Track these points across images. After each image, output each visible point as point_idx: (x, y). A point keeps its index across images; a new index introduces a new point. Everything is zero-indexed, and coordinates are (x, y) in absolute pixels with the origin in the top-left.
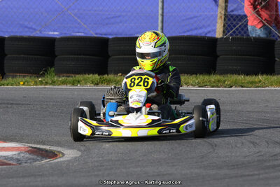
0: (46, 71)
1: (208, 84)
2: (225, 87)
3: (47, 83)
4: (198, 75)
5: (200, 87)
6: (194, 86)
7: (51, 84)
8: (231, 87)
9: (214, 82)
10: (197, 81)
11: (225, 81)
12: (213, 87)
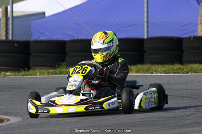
0: (60, 64)
1: (171, 71)
2: (184, 73)
3: (56, 73)
4: (165, 65)
5: (165, 73)
6: (161, 73)
7: (59, 74)
8: (188, 73)
9: (176, 70)
10: (163, 69)
11: (184, 69)
12: (174, 73)
